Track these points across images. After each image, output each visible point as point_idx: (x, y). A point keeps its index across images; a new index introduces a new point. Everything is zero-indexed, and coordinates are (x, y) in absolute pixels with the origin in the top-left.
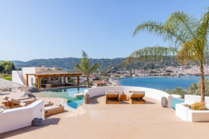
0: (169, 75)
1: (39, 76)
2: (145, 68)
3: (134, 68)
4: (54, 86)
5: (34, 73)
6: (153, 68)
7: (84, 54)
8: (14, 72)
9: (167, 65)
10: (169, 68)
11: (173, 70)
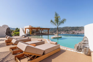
0: (73, 33)
2: (65, 31)
3: (61, 31)
6: (68, 31)
9: (73, 30)
10: (73, 31)
11: (75, 32)
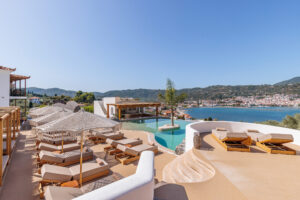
0: (239, 105)
1: (120, 106)
4: (133, 116)
5: (114, 102)
6: (221, 98)
7: (169, 83)
8: (95, 102)
11: (243, 100)
